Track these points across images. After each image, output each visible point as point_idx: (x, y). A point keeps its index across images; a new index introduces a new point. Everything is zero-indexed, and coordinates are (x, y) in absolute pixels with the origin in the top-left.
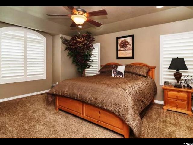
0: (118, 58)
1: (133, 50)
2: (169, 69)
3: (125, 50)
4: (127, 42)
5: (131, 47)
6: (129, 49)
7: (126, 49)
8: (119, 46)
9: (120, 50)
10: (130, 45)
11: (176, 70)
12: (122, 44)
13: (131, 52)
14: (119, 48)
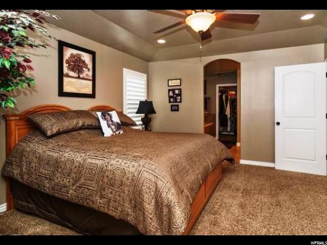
0: (62, 93)
1: (94, 80)
2: (137, 113)
3: (79, 77)
4: (84, 62)
5: (90, 74)
6: (85, 77)
7: (81, 76)
8: (65, 65)
9: (68, 76)
10: (89, 70)
11: (143, 115)
12: (73, 62)
13: (90, 83)
14: (66, 70)
